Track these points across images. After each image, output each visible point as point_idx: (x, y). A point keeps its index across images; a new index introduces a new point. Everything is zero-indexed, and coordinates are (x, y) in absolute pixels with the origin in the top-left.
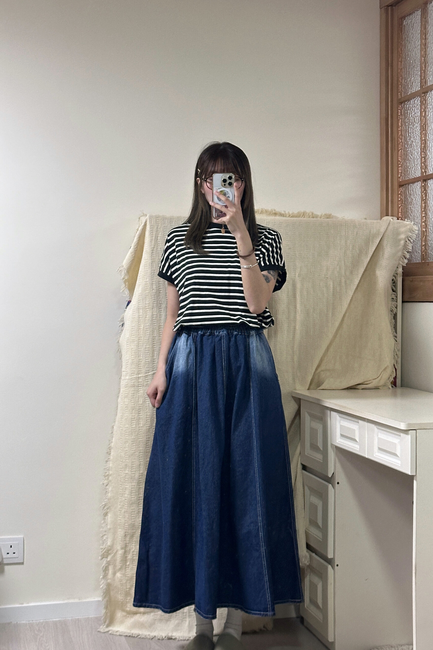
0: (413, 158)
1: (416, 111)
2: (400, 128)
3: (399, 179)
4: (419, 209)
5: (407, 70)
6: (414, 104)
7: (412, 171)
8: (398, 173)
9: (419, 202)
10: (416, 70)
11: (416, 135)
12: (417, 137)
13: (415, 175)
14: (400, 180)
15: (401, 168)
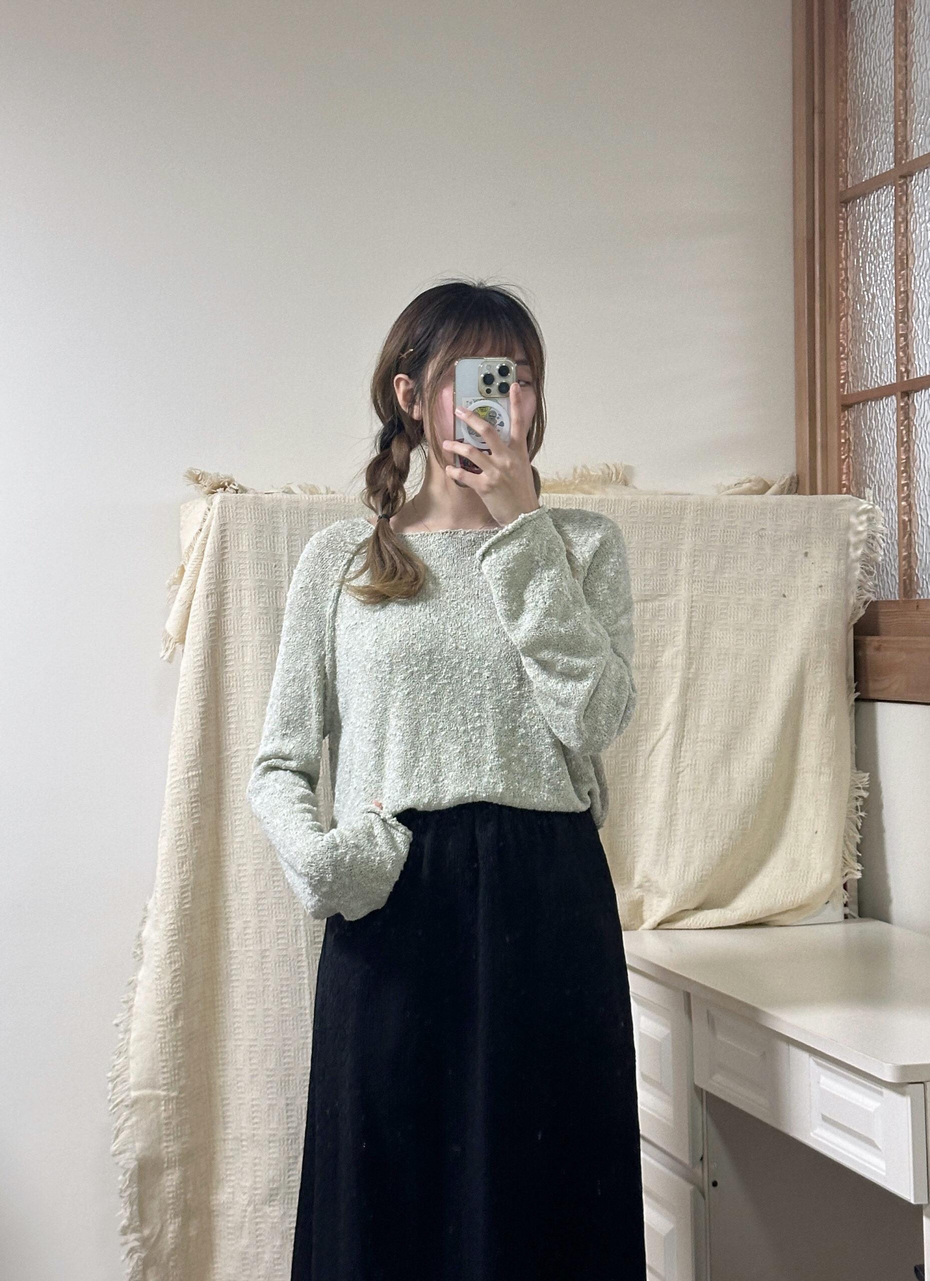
0: (876, 337)
1: (883, 221)
2: (844, 262)
3: (842, 390)
4: (892, 466)
5: (859, 119)
6: (878, 204)
7: (874, 370)
8: (839, 374)
9: (892, 449)
10: (884, 121)
11: (883, 279)
12: (885, 285)
13: (880, 378)
14: (844, 391)
15: (845, 362)
